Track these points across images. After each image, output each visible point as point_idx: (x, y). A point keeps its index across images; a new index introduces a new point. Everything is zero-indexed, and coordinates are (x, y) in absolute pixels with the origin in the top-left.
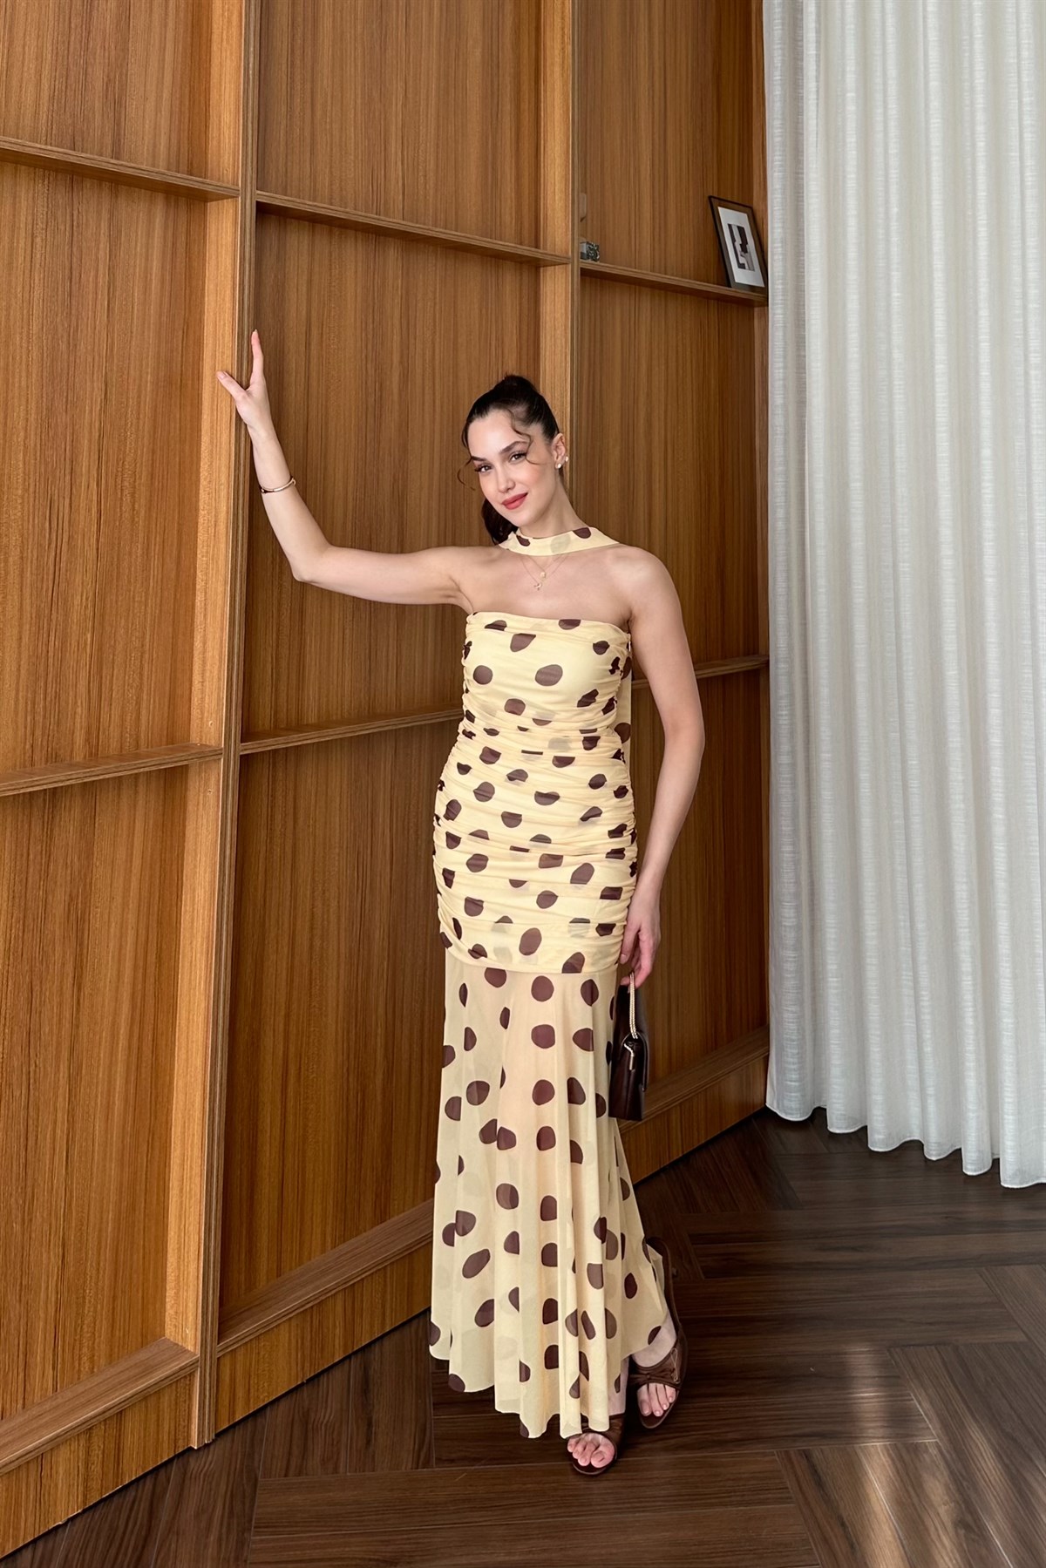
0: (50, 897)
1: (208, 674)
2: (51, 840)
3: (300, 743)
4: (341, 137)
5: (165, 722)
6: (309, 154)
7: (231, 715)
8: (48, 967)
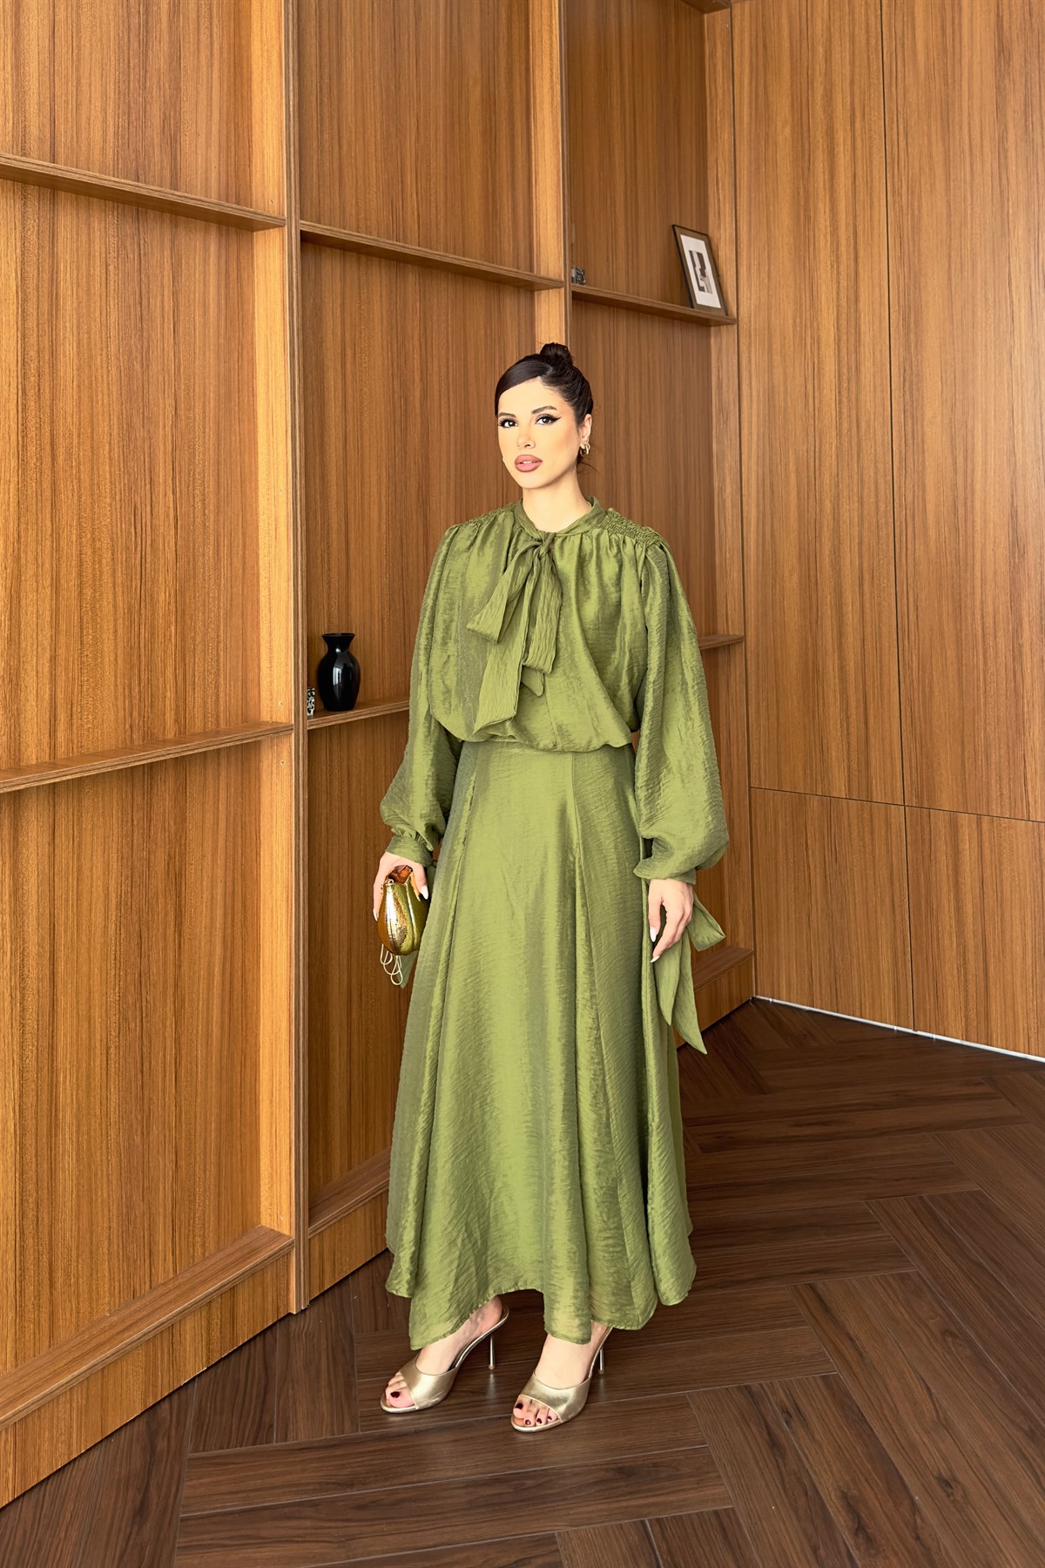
0: (152, 857)
2: (151, 807)
4: (364, 170)
5: (240, 705)
6: (338, 186)
7: (298, 696)
8: (153, 917)
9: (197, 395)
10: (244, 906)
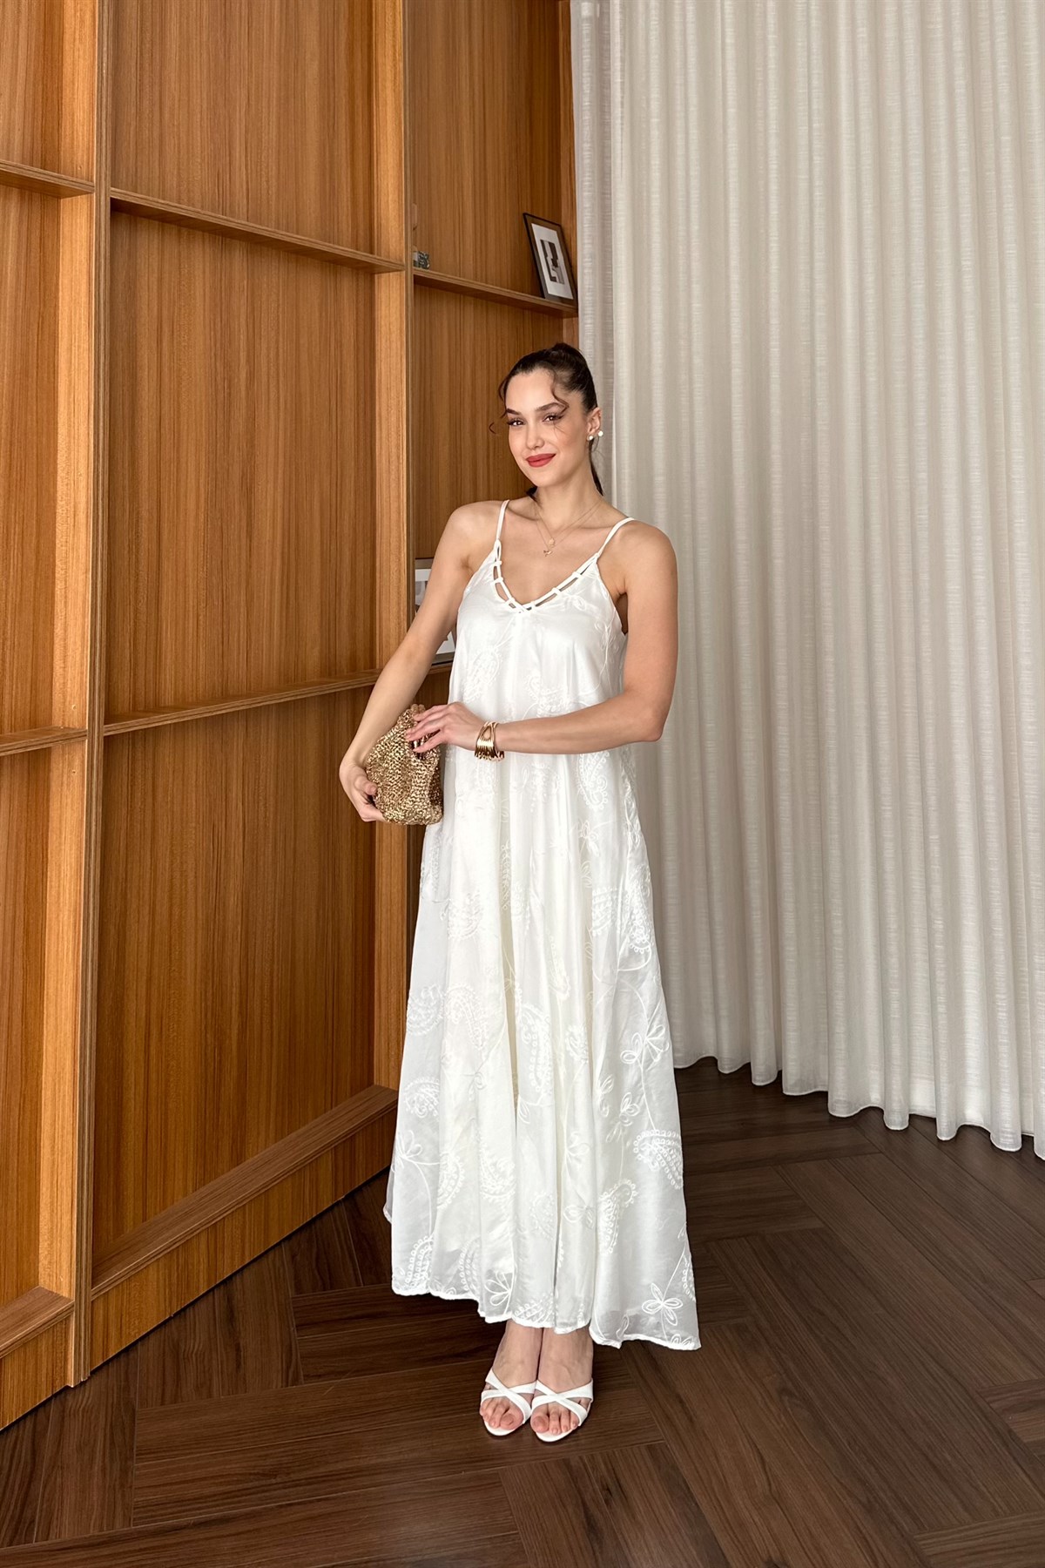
1: (70, 659)
3: (160, 724)
4: (188, 140)
5: (28, 707)
6: (157, 155)
7: (94, 699)
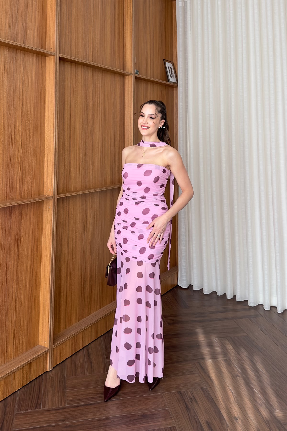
0: (11, 234)
1: (49, 178)
2: (11, 219)
3: (71, 195)
5: (38, 190)
7: (55, 188)
8: (11, 251)
9: (29, 102)
10: (37, 249)
